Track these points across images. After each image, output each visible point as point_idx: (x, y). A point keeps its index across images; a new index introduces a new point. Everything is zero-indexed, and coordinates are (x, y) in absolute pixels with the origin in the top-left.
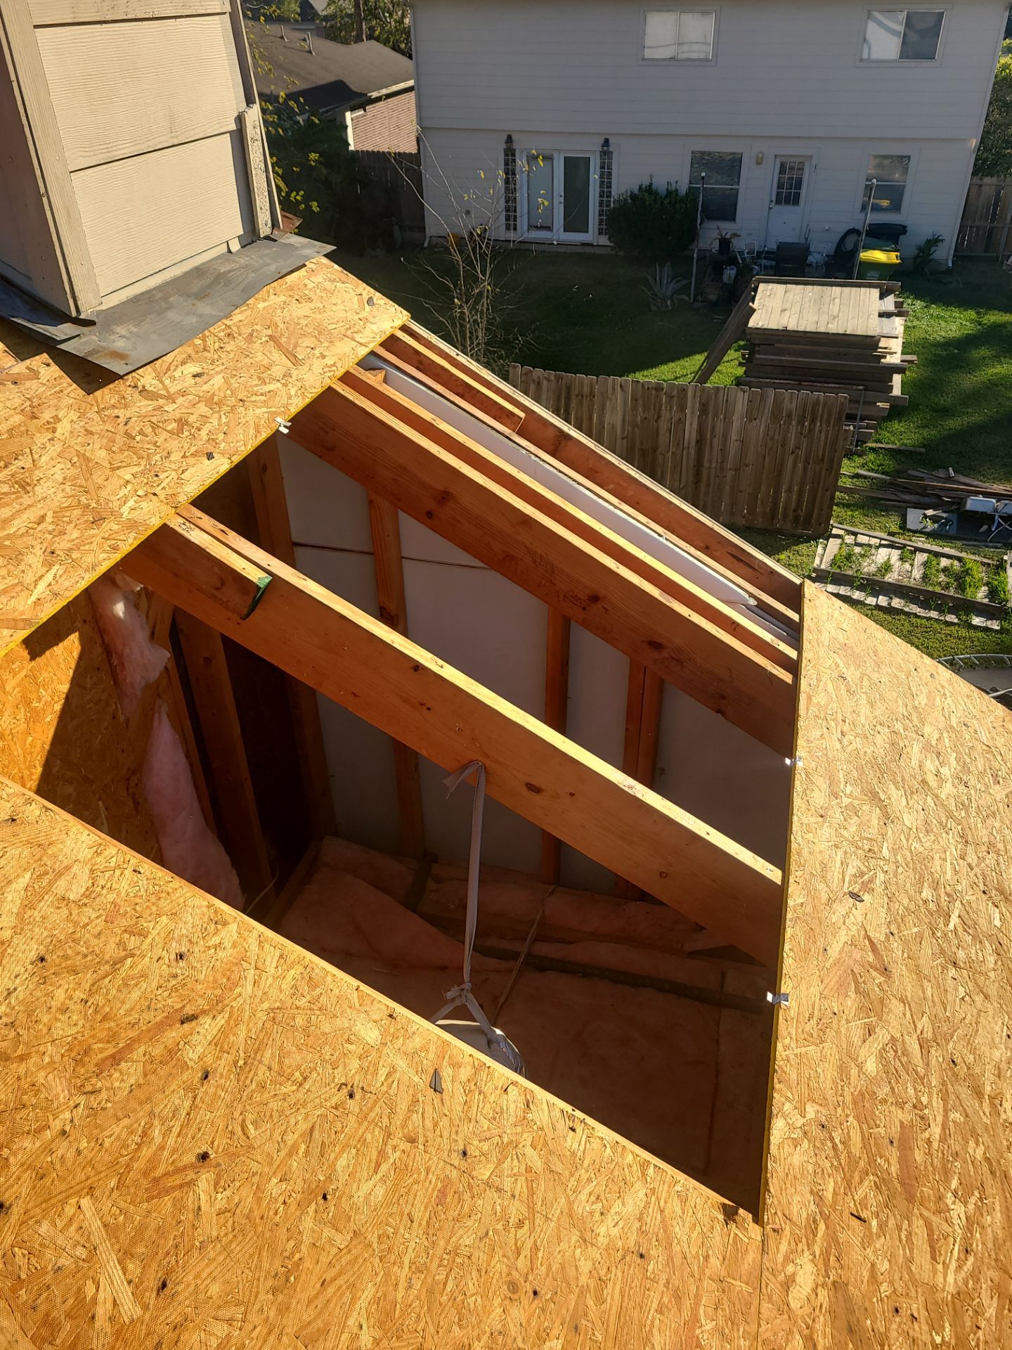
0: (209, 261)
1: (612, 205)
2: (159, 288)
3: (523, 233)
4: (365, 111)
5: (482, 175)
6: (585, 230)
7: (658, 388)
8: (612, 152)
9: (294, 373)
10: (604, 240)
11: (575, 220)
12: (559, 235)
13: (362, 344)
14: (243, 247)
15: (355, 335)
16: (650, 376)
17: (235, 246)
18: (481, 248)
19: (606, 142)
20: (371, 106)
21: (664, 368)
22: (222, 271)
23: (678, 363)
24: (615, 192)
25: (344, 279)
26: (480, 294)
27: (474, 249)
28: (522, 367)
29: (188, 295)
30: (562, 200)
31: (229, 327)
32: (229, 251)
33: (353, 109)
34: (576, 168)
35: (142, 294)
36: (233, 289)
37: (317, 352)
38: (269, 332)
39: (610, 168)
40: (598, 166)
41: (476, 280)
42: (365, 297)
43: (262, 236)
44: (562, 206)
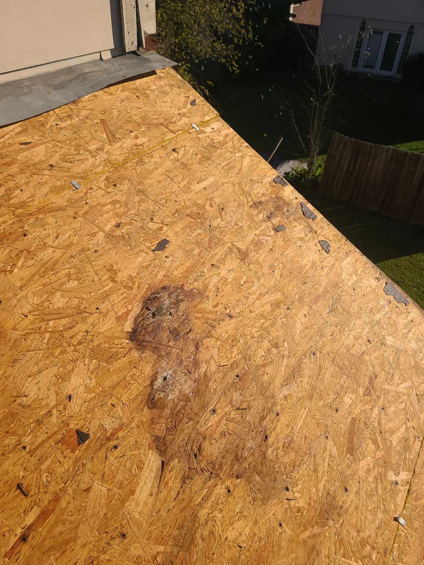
0: (80, 65)
1: (407, 59)
2: (29, 79)
3: (360, 68)
4: (300, 4)
5: (341, 37)
6: (390, 70)
7: (406, 154)
8: (413, 33)
9: (107, 147)
10: (399, 76)
11: (387, 65)
12: (378, 71)
13: (172, 131)
14: (113, 57)
15: (170, 125)
16: (403, 148)
17: (107, 56)
18: (332, 74)
19: (412, 27)
20: (304, 2)
21: (413, 143)
22: (85, 72)
23: (421, 141)
24: (411, 52)
25: (181, 85)
26: (327, 96)
27: (329, 74)
28: (339, 134)
29: (50, 86)
30: (383, 54)
31: (72, 110)
32: (101, 59)
33: (295, 3)
34: (393, 38)
35: (14, 81)
36: (84, 85)
37: (133, 134)
38: (103, 117)
39: (411, 40)
40: (405, 39)
41: (326, 89)
42: (192, 98)
43: (127, 51)
44: (382, 57)
